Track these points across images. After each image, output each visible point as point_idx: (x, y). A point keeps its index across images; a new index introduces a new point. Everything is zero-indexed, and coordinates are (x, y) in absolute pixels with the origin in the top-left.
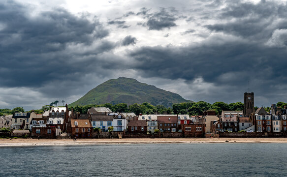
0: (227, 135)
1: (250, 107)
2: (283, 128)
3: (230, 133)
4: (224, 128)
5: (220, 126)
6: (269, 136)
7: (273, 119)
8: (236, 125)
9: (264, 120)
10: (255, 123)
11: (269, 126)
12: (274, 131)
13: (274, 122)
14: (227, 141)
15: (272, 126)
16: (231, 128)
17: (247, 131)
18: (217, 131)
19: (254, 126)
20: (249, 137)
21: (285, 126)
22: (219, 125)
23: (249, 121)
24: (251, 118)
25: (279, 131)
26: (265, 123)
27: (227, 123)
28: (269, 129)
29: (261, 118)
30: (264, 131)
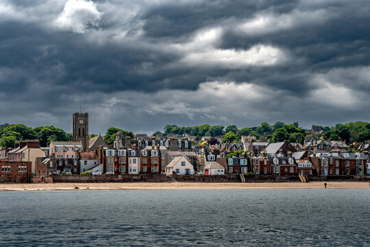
0: (64, 178)
1: (82, 134)
2: (142, 169)
3: (69, 175)
4: (59, 168)
5: (54, 164)
6: (124, 181)
7: (128, 155)
8: (75, 164)
9: (117, 157)
10: (104, 161)
11: (123, 165)
12: (130, 173)
13: (131, 159)
14: (77, 188)
15: (127, 165)
16: (69, 168)
17: (93, 173)
18: (50, 173)
19: (102, 165)
20: (96, 181)
21: (145, 165)
22: (51, 163)
23: (95, 158)
24: (97, 153)
25: (136, 173)
26: (118, 161)
27: (63, 160)
28: (123, 170)
29: (113, 154)
30: (117, 173)
